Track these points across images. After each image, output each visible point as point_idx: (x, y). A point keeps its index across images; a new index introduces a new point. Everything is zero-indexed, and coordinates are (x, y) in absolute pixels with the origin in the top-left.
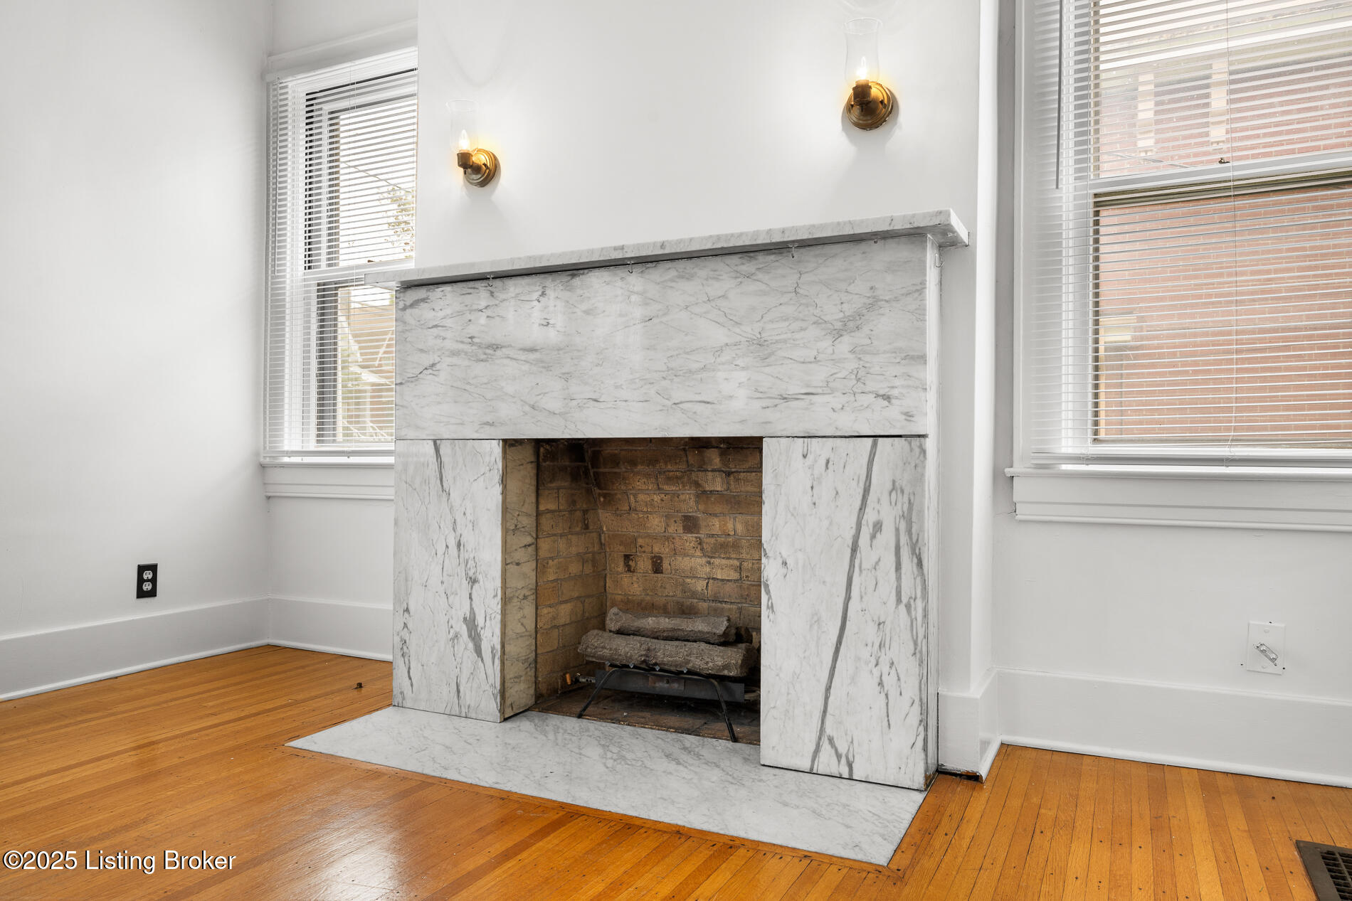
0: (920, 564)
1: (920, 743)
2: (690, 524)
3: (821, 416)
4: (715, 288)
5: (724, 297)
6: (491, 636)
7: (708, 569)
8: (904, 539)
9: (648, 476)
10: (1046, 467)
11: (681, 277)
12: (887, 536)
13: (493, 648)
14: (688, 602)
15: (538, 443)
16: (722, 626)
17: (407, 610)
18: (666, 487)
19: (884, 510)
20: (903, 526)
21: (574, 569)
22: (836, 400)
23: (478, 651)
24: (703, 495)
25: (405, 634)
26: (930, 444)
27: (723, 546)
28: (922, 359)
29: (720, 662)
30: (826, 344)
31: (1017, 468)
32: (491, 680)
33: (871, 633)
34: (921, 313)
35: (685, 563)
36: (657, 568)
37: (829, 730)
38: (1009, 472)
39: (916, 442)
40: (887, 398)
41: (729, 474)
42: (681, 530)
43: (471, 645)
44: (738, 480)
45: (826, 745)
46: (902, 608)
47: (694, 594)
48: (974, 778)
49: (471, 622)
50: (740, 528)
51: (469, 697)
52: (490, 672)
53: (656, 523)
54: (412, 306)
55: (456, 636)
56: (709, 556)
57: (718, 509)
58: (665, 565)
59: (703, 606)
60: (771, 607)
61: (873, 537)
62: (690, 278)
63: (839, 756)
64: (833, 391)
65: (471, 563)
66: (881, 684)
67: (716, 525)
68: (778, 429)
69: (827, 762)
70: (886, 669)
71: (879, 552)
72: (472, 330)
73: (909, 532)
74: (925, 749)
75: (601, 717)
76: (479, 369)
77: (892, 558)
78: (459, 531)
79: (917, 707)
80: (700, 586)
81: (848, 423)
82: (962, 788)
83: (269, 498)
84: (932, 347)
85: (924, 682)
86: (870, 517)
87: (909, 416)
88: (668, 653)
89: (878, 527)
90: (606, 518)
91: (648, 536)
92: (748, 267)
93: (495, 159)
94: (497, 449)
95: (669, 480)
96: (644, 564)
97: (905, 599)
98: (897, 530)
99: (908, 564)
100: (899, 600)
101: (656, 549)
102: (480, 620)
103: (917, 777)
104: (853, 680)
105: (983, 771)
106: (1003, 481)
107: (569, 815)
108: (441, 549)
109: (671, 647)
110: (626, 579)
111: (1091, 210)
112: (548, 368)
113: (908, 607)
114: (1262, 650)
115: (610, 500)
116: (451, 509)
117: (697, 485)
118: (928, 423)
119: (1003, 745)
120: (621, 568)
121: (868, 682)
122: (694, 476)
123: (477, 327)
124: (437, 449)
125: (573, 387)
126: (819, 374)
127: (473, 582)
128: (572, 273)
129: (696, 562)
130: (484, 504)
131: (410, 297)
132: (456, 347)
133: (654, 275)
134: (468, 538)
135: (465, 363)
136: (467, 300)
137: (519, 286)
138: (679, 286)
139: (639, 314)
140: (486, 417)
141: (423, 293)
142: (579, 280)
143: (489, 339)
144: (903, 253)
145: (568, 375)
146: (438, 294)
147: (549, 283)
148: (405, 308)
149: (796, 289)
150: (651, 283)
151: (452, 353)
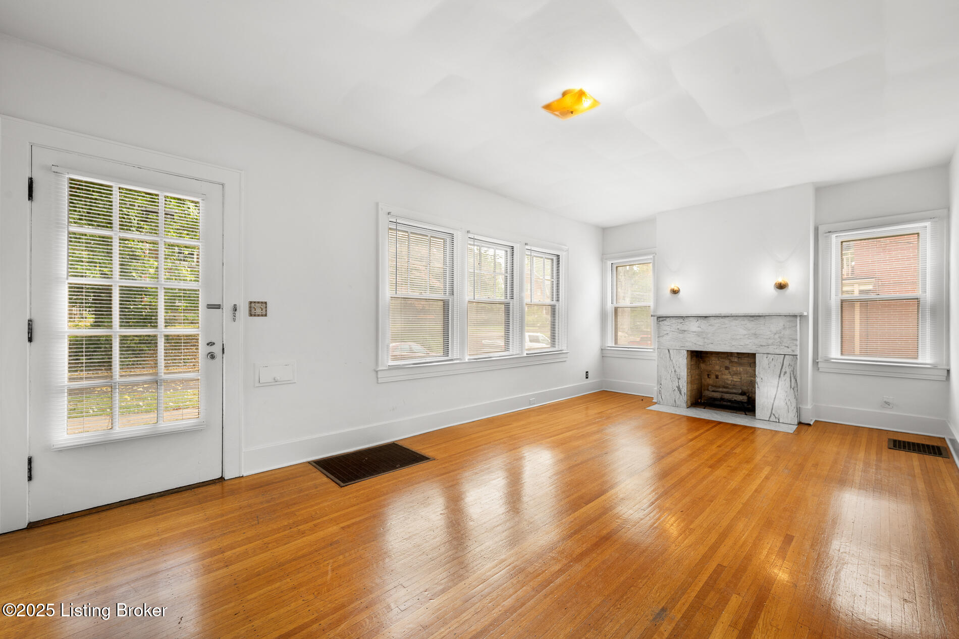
0: (796, 380)
1: (796, 416)
2: (727, 368)
3: (771, 350)
4: (743, 322)
5: (746, 324)
6: (684, 390)
7: (732, 378)
8: (792, 375)
9: (716, 357)
10: (828, 360)
11: (734, 320)
12: (788, 374)
13: (684, 393)
15: (691, 351)
16: (740, 392)
17: (661, 384)
19: (787, 369)
20: (792, 373)
21: (697, 377)
22: (775, 347)
23: (681, 393)
24: (731, 362)
25: (660, 389)
26: (798, 357)
27: (736, 373)
28: (797, 340)
29: (742, 399)
30: (772, 335)
31: (819, 360)
32: (684, 400)
33: (783, 393)
34: (796, 331)
35: (725, 377)
36: (717, 377)
37: (773, 412)
38: (817, 361)
39: (795, 356)
40: (788, 347)
41: (739, 358)
42: (724, 369)
43: (678, 392)
44: (741, 359)
45: (772, 415)
46: (792, 389)
47: (728, 384)
48: (809, 425)
49: (679, 388)
50: (741, 370)
51: (678, 402)
52: (684, 398)
53: (717, 367)
54: (662, 321)
55: (674, 390)
56: (732, 376)
57: (735, 365)
58: (719, 377)
60: (758, 387)
61: (784, 374)
62: (737, 320)
63: (776, 418)
64: (774, 345)
65: (678, 375)
66: (786, 404)
67: (735, 369)
68: (761, 351)
69: (773, 418)
70: (788, 401)
71: (786, 377)
72: (678, 327)
73: (793, 374)
74: (797, 417)
76: (681, 335)
77: (789, 379)
78: (675, 368)
79: (795, 409)
80: (729, 382)
81: (778, 351)
82: (806, 427)
83: (603, 357)
84: (798, 338)
85: (797, 403)
86: (784, 370)
87: (793, 351)
88: (727, 396)
89: (785, 372)
90: (703, 366)
91: (715, 370)
92: (751, 319)
93: (679, 289)
94: (686, 352)
95: (722, 358)
96: (713, 377)
97: (792, 387)
98: (790, 374)
99: (793, 380)
100: (791, 387)
101: (717, 373)
102: (681, 387)
103: (796, 423)
104: (780, 402)
105: (812, 423)
106: (815, 363)
107: (720, 423)
108: (670, 372)
109: (728, 395)
110: (708, 380)
111: (840, 303)
113: (793, 389)
114: (886, 403)
115: (704, 362)
116: (673, 364)
117: (730, 360)
118: (798, 353)
119: (816, 421)
120: (706, 377)
121: (783, 403)
123: (680, 326)
124: (669, 351)
125: (706, 340)
126: (770, 342)
127: (679, 379)
128: (706, 317)
129: (729, 377)
130: (682, 363)
131: (661, 319)
132: (674, 330)
133: (727, 319)
134: (677, 370)
135: (677, 334)
136: (677, 321)
137: (691, 319)
138: (734, 321)
139: (723, 326)
140: (683, 345)
141: (665, 319)
142: (707, 319)
143: (683, 329)
144: (792, 319)
145: (704, 338)
146: (669, 319)
147: (699, 318)
148: (660, 321)
149: (764, 324)
150: (726, 320)
151: (673, 332)
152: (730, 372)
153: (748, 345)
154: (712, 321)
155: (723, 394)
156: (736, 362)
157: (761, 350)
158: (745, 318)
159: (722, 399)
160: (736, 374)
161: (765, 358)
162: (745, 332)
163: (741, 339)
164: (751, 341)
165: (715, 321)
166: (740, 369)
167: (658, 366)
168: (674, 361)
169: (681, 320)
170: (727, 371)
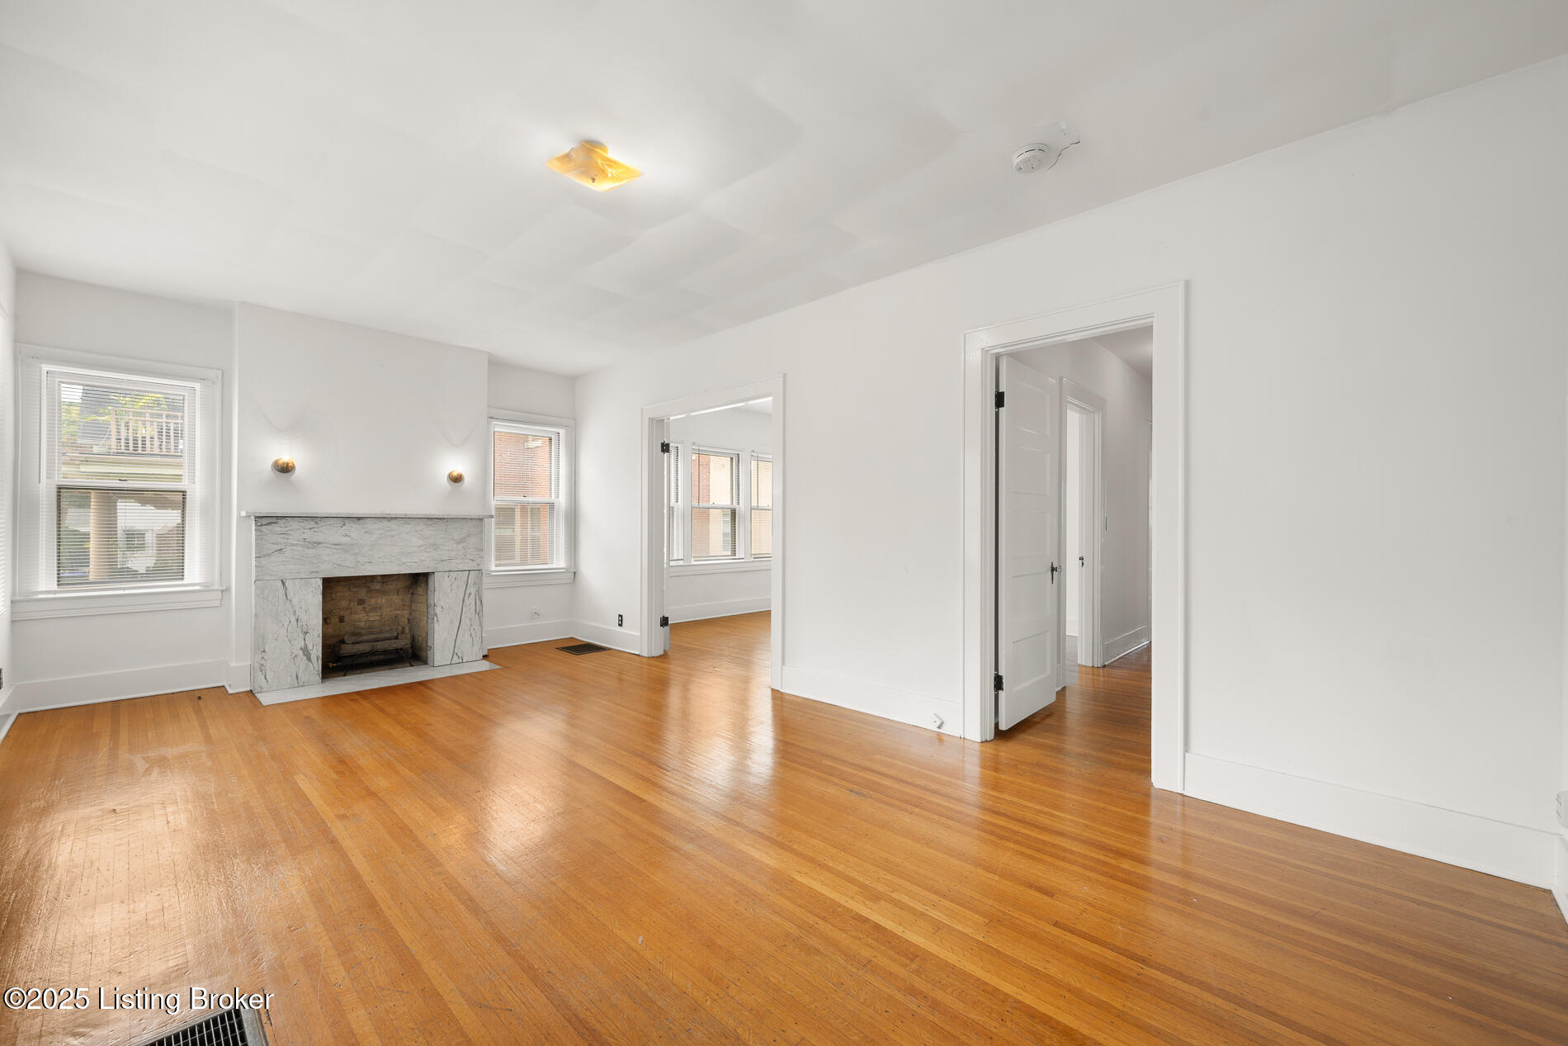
0: (481, 602)
1: (482, 646)
2: (361, 602)
3: (453, 565)
4: (419, 528)
5: (421, 530)
6: (316, 652)
7: (366, 618)
8: (477, 597)
9: (345, 586)
11: (405, 523)
12: (473, 596)
13: (317, 657)
14: (357, 631)
15: (328, 578)
17: (264, 651)
18: (353, 590)
19: (472, 590)
20: (477, 593)
22: (457, 561)
23: (309, 659)
24: (370, 591)
25: (263, 662)
26: (483, 572)
28: (482, 550)
30: (455, 546)
32: (316, 669)
33: (468, 623)
34: (482, 538)
35: (356, 617)
36: (342, 620)
37: (456, 651)
39: (480, 571)
40: (474, 561)
42: (356, 604)
43: (305, 658)
44: (386, 585)
45: (455, 656)
49: (305, 650)
51: (302, 678)
52: (316, 665)
53: (344, 603)
54: (269, 525)
55: (296, 656)
56: (368, 613)
57: (375, 596)
58: (346, 619)
59: (364, 632)
60: (438, 621)
61: (469, 597)
62: (408, 524)
63: (461, 658)
64: (457, 559)
65: (305, 626)
66: (471, 635)
67: (373, 601)
68: (440, 569)
69: (456, 660)
70: (472, 630)
71: (470, 601)
72: (305, 536)
73: (479, 595)
75: (350, 674)
76: (310, 551)
77: (474, 603)
78: (297, 615)
79: (480, 639)
80: (362, 624)
81: (461, 567)
85: (481, 632)
86: (468, 592)
87: (478, 565)
88: (380, 646)
89: (470, 594)
90: (332, 601)
91: (339, 609)
92: (430, 522)
93: (291, 463)
94: (320, 582)
95: (355, 586)
96: (335, 620)
97: (477, 612)
98: (475, 595)
99: (478, 604)
101: (342, 613)
102: (310, 647)
103: (480, 657)
104: (463, 636)
105: (487, 654)
108: (286, 624)
109: (381, 643)
112: (346, 551)
113: (479, 614)
114: (535, 613)
116: (293, 606)
117: (368, 587)
118: (483, 566)
119: (488, 650)
121: (467, 636)
122: (368, 585)
123: (308, 535)
124: (283, 583)
125: (359, 558)
126: (453, 554)
127: (306, 633)
128: (359, 518)
129: (362, 616)
130: (311, 603)
131: (265, 521)
132: (295, 542)
133: (395, 522)
134: (303, 617)
135: (301, 548)
136: (302, 524)
137: (332, 521)
138: (406, 526)
139: (388, 533)
140: (314, 570)
141: (274, 520)
142: (361, 521)
143: (315, 540)
144: (477, 523)
145: (356, 554)
146: (284, 521)
147: (347, 521)
148: (262, 525)
149: (446, 530)
150: (393, 525)
151: (294, 545)
152: (364, 608)
153: (423, 561)
154: (370, 525)
155: (375, 644)
156: (378, 591)
157: (441, 567)
158: (420, 521)
159: (373, 653)
160: (375, 609)
161: (446, 578)
162: (420, 542)
163: (414, 552)
164: (428, 554)
165: (376, 526)
166: (382, 600)
167: (256, 615)
168: (295, 601)
169: (311, 524)
170: (360, 607)
